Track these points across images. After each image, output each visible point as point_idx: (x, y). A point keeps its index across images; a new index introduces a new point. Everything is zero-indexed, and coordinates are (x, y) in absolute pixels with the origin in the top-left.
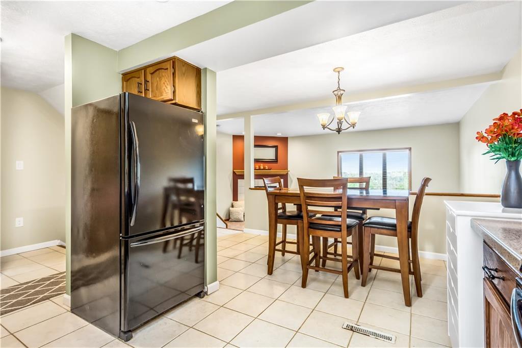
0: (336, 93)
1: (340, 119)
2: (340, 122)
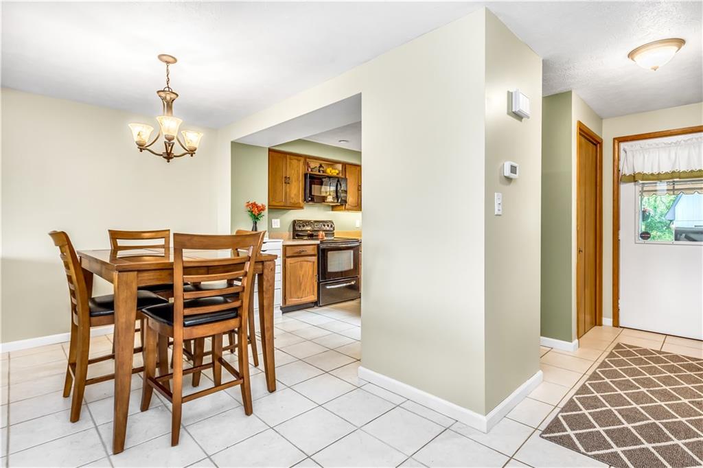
0: (163, 94)
1: (170, 137)
2: (169, 142)
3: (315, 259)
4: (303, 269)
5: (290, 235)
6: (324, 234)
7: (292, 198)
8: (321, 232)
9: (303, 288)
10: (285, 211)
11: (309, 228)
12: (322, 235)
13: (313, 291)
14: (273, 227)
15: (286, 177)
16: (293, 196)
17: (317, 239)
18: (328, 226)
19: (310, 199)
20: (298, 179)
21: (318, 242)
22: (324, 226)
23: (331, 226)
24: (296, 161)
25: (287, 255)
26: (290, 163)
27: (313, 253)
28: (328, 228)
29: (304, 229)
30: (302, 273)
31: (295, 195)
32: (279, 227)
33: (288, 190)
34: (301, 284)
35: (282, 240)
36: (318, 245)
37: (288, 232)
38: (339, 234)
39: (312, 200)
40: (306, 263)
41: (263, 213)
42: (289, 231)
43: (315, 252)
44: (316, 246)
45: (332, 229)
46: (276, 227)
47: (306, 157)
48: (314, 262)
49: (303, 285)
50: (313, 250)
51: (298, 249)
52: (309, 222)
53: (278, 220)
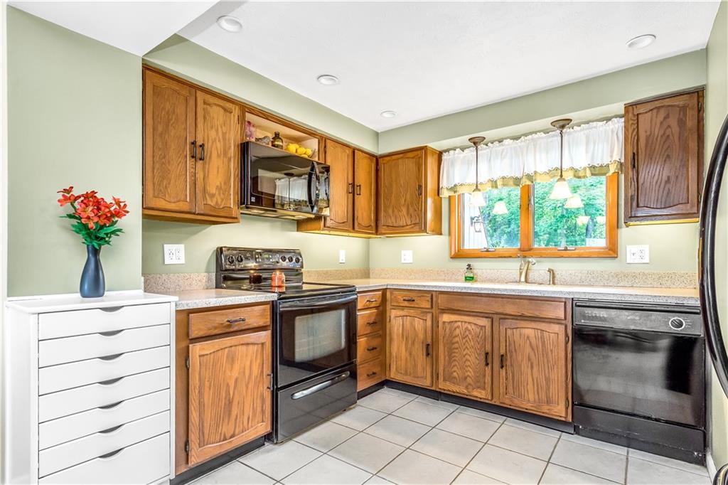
3: (265, 336)
4: (237, 366)
5: (209, 279)
6: (284, 277)
7: (212, 196)
8: (278, 273)
9: (235, 411)
10: (196, 227)
11: (252, 264)
12: (280, 279)
13: (263, 412)
14: (167, 262)
15: (194, 143)
16: (212, 189)
17: (269, 289)
18: (291, 260)
19: (253, 199)
20: (225, 153)
21: (274, 297)
22: (284, 259)
23: (298, 261)
24: (222, 111)
25: (193, 335)
26: (206, 113)
27: (261, 323)
28: (291, 265)
29: (242, 265)
30: (235, 374)
31: (219, 188)
32: (182, 261)
33: (200, 175)
34: (230, 402)
35: (176, 298)
36: (273, 305)
37: (202, 272)
38: (312, 276)
39: (259, 202)
40: (244, 348)
41: (121, 222)
42: (208, 271)
43: (267, 320)
44: (268, 307)
45: (298, 266)
46: (175, 261)
47: (245, 108)
48: (263, 344)
49: (235, 403)
50: (262, 315)
51: (222, 318)
52: (251, 251)
53: (182, 247)
